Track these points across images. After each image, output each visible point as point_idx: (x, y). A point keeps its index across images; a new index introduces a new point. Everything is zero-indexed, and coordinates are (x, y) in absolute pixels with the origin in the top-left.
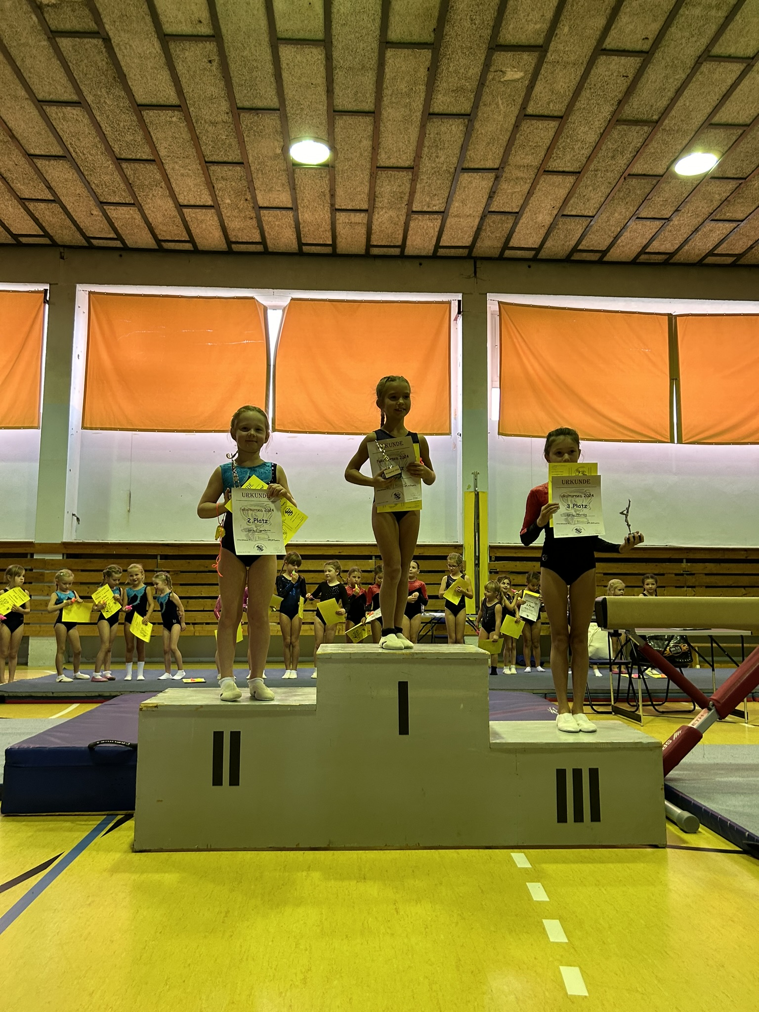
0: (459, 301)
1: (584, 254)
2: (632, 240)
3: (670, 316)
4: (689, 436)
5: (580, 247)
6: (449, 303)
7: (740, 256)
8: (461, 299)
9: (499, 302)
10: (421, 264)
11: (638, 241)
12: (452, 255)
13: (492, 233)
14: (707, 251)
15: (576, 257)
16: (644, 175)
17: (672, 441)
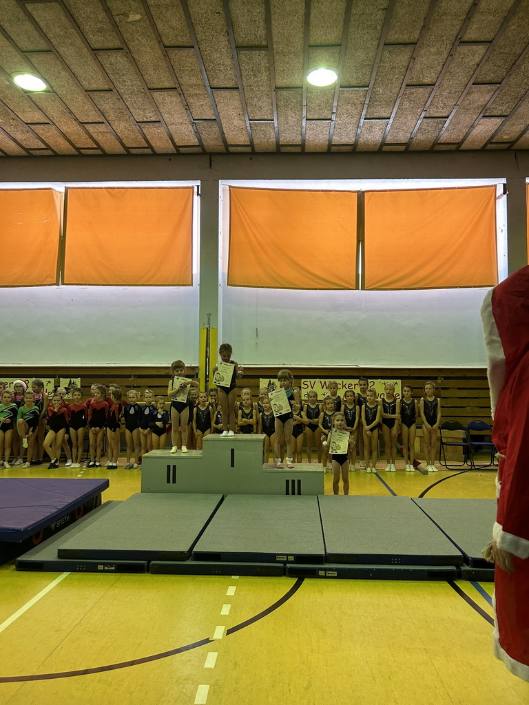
0: (198, 186)
1: (289, 148)
2: (315, 135)
3: (358, 192)
4: (370, 284)
5: (281, 143)
7: (407, 145)
8: (199, 184)
9: (230, 187)
10: (170, 160)
11: (321, 136)
12: (191, 152)
13: (209, 135)
14: (380, 142)
15: (283, 150)
16: (288, 88)
17: (357, 288)
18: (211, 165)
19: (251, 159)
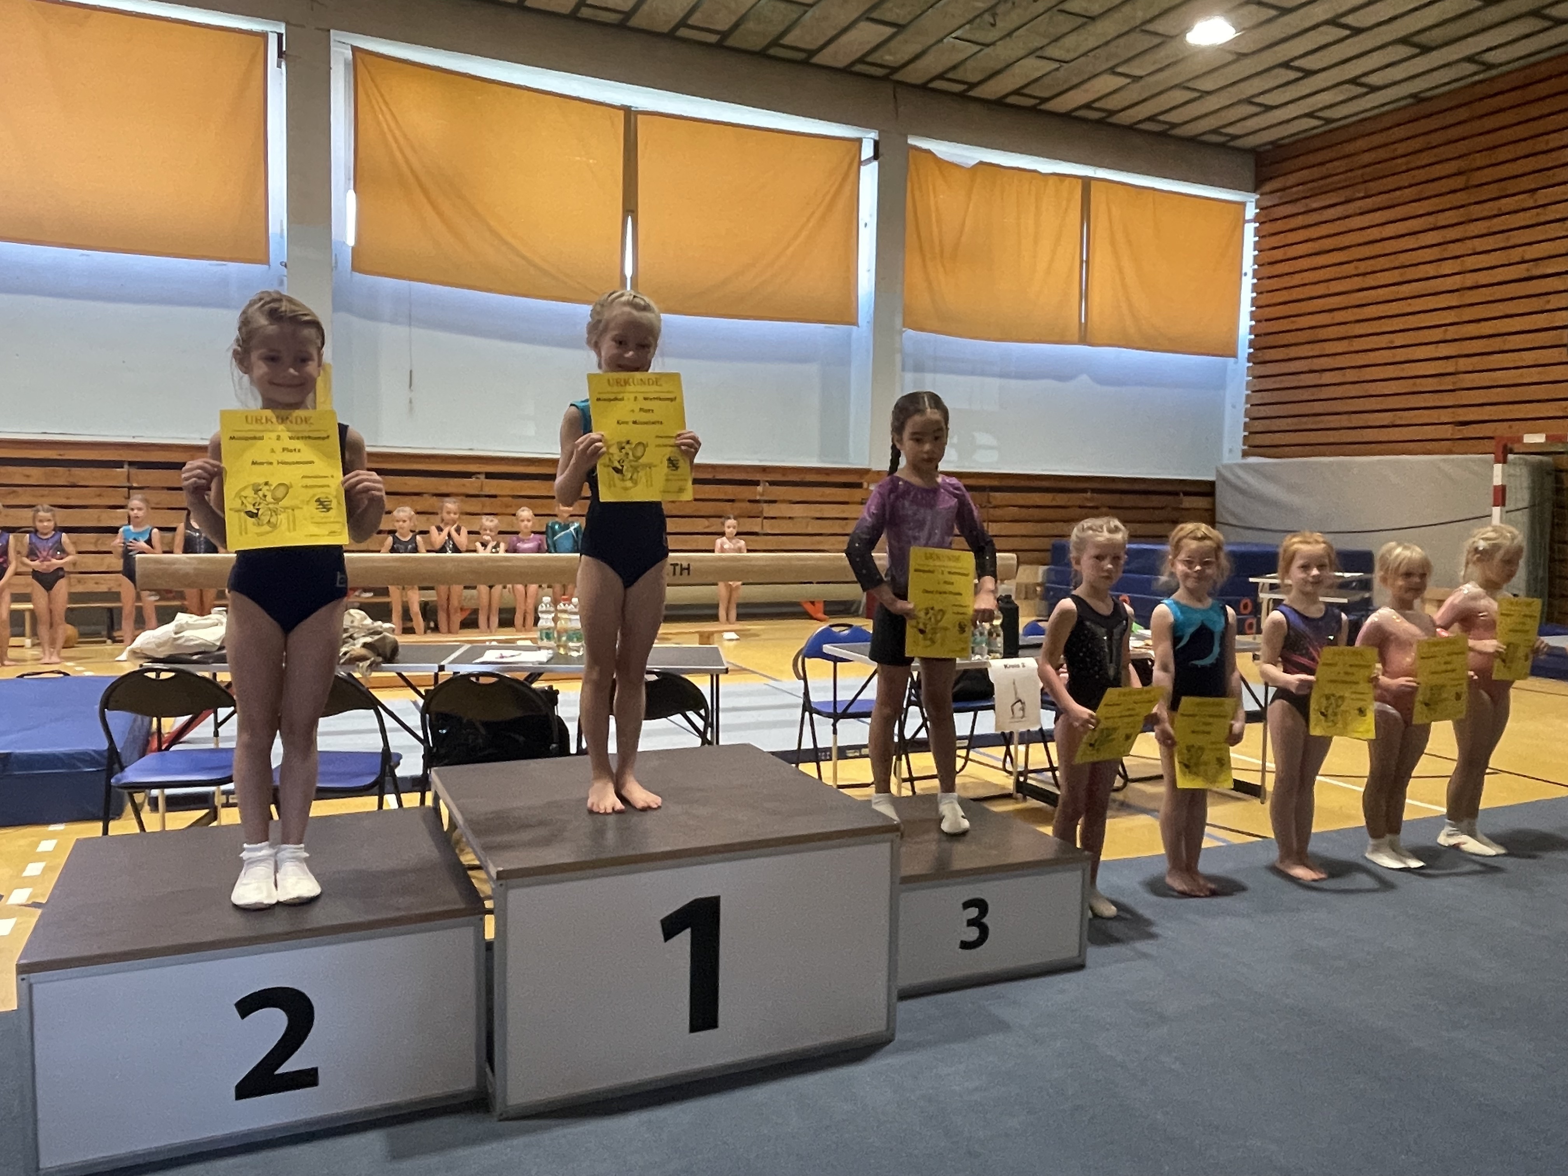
0: (280, 36)
3: (627, 111)
6: (264, 35)
7: (725, 35)
8: (283, 31)
9: (355, 49)
14: (677, 20)
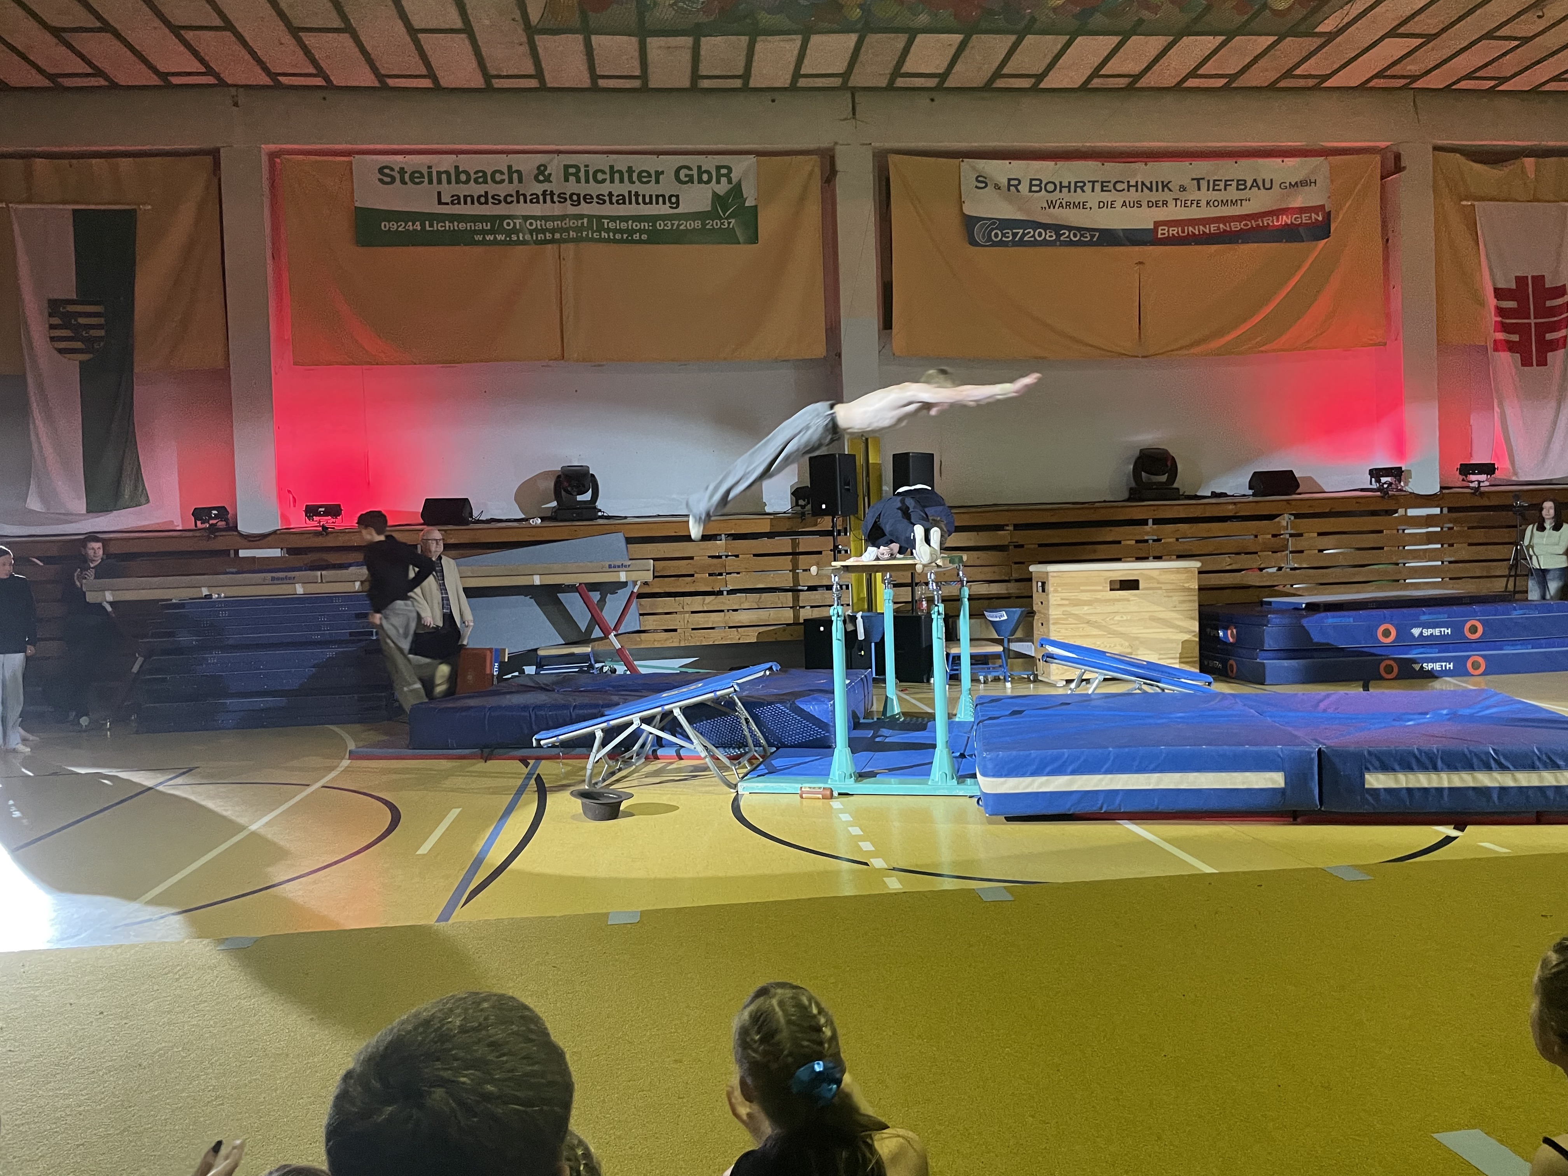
1: (1011, 80)
5: (1005, 71)
7: (1233, 77)
10: (773, 100)
11: (1088, 60)
12: (819, 85)
13: (876, 56)
14: (1186, 73)
15: (1000, 83)
18: (854, 114)
19: (932, 100)
